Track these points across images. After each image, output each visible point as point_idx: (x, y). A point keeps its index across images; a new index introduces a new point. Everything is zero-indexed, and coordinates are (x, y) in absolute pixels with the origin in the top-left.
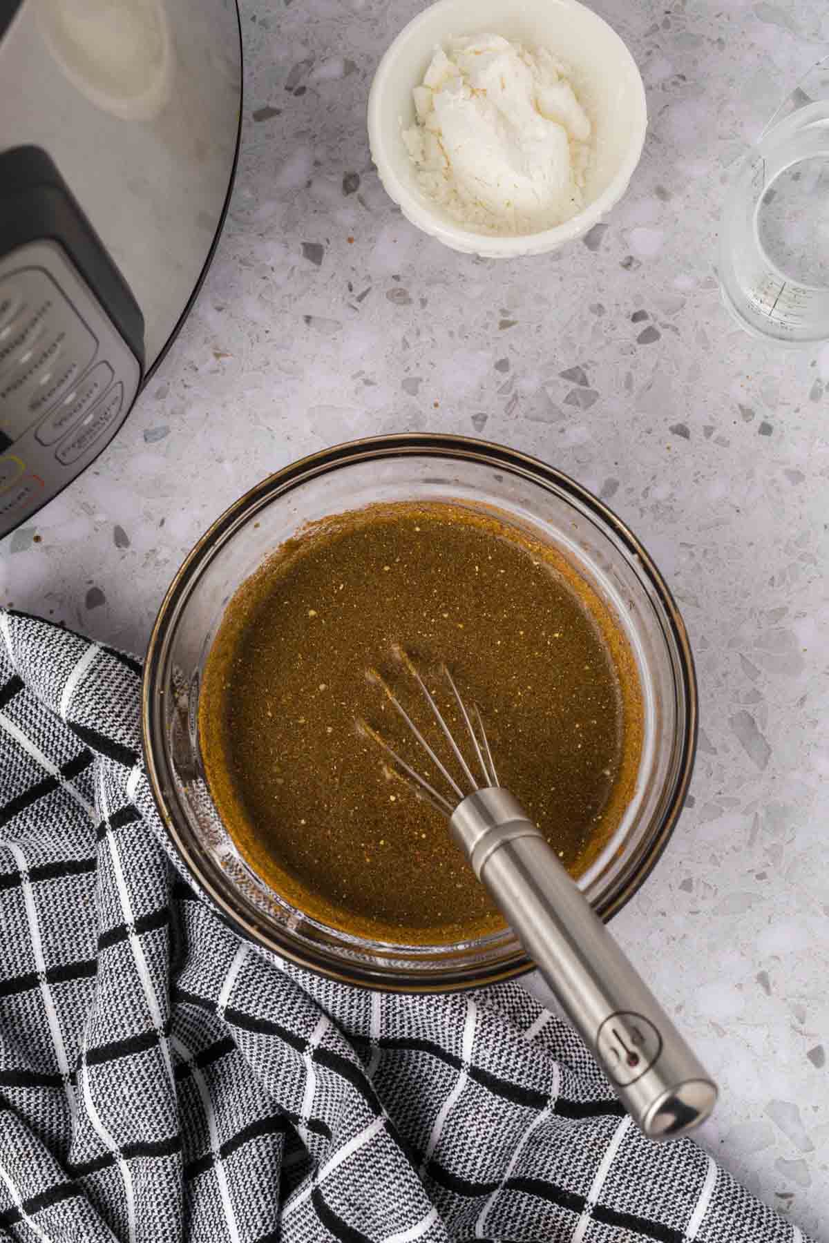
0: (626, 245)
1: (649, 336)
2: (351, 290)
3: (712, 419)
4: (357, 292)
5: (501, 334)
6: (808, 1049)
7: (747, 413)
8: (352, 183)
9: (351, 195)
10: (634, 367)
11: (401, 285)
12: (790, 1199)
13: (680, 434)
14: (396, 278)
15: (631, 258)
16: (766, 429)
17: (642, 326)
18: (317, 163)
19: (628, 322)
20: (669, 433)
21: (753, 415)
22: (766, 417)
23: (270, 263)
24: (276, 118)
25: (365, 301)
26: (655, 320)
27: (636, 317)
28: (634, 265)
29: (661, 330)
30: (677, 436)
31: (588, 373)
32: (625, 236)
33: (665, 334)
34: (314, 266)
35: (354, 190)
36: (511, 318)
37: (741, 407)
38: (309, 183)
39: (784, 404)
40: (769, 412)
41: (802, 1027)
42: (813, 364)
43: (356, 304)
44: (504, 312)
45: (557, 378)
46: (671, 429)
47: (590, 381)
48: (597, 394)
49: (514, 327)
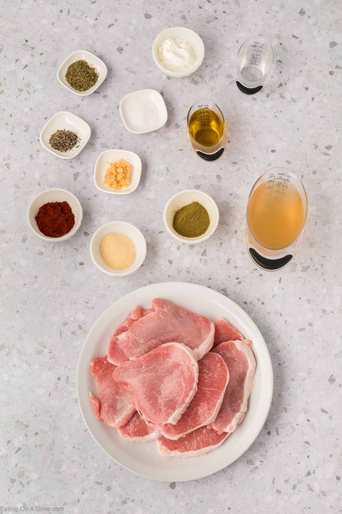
0: (235, 263)
1: (239, 283)
2: (178, 270)
3: (252, 301)
4: (179, 271)
5: (209, 281)
6: (267, 432)
7: (259, 300)
8: (179, 248)
9: (179, 250)
10: (236, 289)
11: (189, 269)
12: (263, 462)
13: (245, 303)
14: (188, 268)
15: (236, 266)
16: (263, 303)
17: (238, 280)
18: (172, 243)
19: (235, 280)
20: (243, 303)
21: (260, 300)
22: (263, 301)
23: (161, 264)
24: (164, 233)
25: (181, 272)
26: (241, 279)
27: (237, 279)
28: (237, 267)
29: (242, 281)
30: (245, 304)
31: (227, 290)
32: (235, 262)
33: (243, 282)
34: (171, 265)
35: (179, 249)
36: (211, 278)
37: (258, 298)
38: (170, 248)
39: (267, 298)
40: (263, 300)
41: (266, 427)
42: (273, 290)
43: (179, 273)
44: (210, 276)
45: (220, 291)
46: (243, 302)
47: (227, 292)
48: (228, 294)
49: (212, 280)
